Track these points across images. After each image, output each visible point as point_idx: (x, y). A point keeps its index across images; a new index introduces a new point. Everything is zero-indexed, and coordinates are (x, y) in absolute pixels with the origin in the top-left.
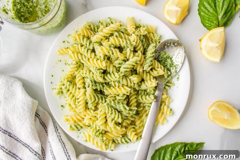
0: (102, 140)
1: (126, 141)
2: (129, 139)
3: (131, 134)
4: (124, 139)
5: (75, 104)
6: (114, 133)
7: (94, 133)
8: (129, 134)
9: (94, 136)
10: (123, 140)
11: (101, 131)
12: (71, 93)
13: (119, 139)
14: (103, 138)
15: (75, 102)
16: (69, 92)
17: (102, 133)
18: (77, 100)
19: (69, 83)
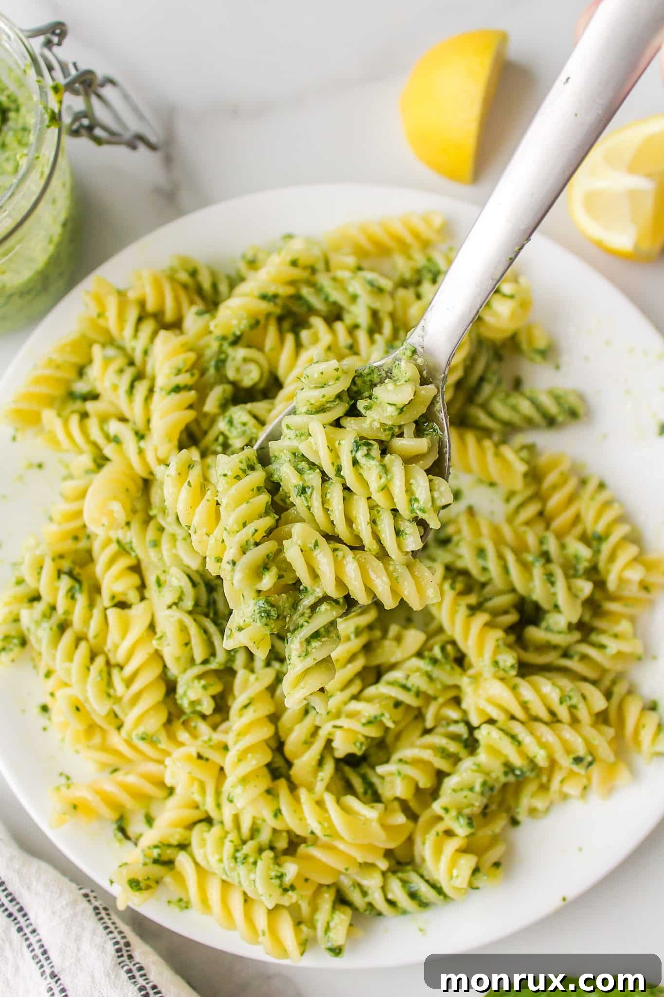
0: (277, 882)
1: (413, 895)
2: (427, 881)
3: (438, 851)
4: (405, 883)
5: (109, 695)
6: (341, 846)
7: (228, 848)
8: (425, 849)
9: (228, 863)
10: (397, 891)
11: (265, 836)
12: (79, 639)
13: (373, 882)
14: (282, 870)
15: (110, 683)
16: (68, 637)
17: (272, 848)
18: (115, 672)
19: (66, 582)
